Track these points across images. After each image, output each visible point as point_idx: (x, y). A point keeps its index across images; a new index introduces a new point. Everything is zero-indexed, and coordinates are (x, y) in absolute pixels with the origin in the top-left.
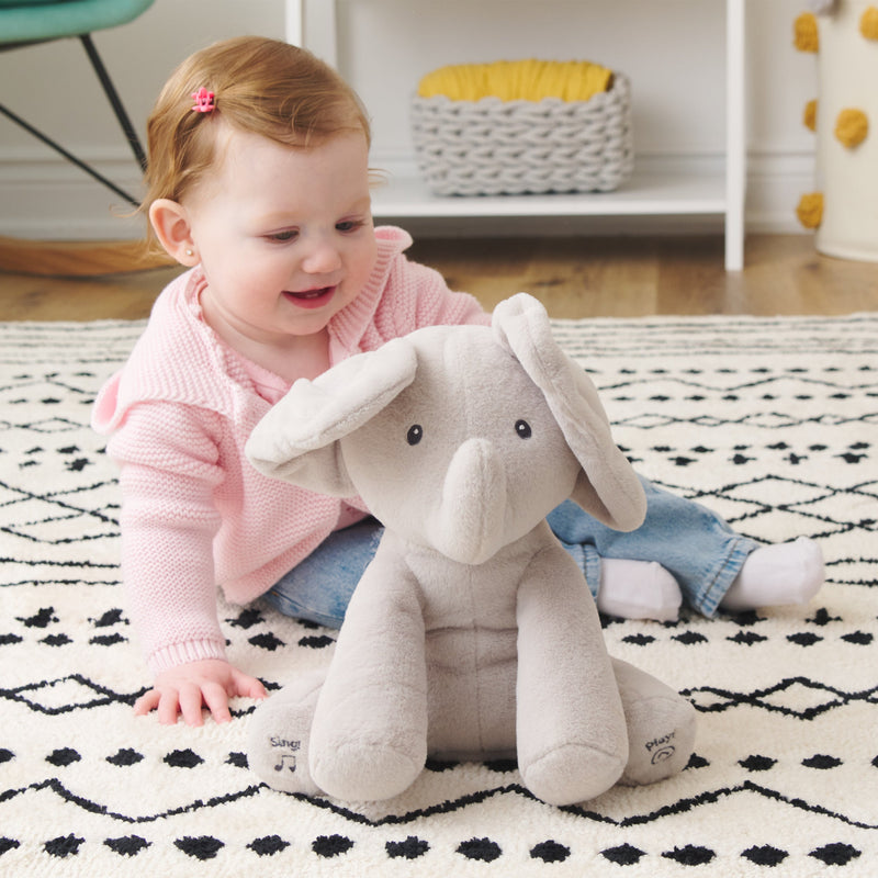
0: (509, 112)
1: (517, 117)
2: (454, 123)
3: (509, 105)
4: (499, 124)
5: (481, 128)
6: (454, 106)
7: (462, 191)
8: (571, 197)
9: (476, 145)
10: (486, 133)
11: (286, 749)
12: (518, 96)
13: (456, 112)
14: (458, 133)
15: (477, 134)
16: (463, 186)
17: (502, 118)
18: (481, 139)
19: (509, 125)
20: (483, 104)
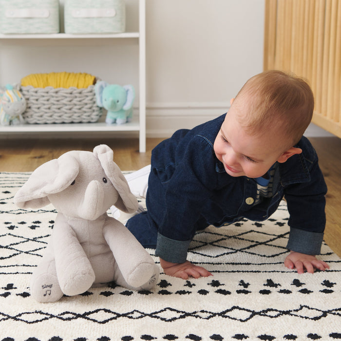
0: (57, 92)
1: (60, 94)
2: (35, 96)
3: (56, 90)
4: (53, 97)
5: (46, 98)
6: (35, 90)
7: (38, 122)
8: (80, 124)
9: (44, 104)
10: (48, 100)
11: (48, 288)
12: (60, 86)
13: (36, 92)
14: (37, 100)
15: (45, 100)
16: (39, 120)
17: (54, 95)
18: (46, 102)
19: (57, 97)
20: (46, 89)
